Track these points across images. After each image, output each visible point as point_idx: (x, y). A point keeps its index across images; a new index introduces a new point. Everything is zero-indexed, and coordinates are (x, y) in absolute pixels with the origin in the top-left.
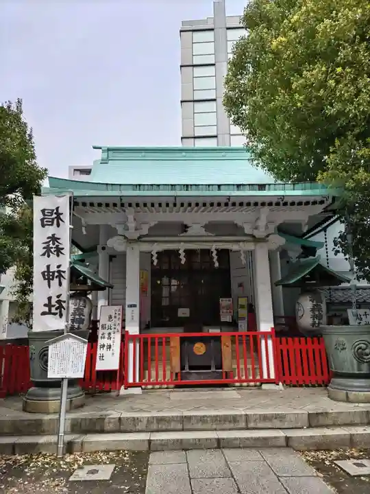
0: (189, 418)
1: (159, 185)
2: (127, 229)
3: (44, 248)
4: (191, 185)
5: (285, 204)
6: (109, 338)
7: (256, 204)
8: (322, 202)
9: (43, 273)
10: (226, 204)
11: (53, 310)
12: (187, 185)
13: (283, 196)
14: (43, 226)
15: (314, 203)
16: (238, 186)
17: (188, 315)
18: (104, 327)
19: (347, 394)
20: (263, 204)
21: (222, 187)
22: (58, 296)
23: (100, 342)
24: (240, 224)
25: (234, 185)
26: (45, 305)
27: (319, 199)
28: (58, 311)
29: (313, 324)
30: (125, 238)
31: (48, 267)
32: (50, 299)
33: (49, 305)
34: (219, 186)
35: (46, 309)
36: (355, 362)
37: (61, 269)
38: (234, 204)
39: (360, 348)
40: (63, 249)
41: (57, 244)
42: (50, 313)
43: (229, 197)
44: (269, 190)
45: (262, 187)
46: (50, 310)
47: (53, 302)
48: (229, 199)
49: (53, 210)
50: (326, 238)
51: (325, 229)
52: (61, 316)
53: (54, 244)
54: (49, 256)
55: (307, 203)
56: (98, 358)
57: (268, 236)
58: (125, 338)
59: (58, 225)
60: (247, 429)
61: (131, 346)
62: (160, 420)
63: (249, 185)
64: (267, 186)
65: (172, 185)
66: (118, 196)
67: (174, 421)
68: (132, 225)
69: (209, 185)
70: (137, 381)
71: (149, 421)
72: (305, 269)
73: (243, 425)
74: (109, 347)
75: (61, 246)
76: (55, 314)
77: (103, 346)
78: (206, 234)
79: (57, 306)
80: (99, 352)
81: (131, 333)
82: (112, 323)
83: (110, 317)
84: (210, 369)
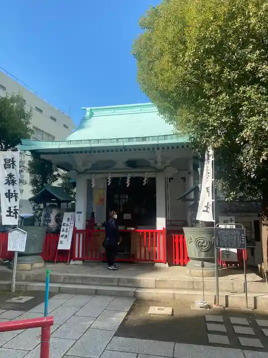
0: (86, 278)
3: (6, 180)
6: (66, 231)
9: (6, 194)
10: (126, 150)
11: (12, 214)
12: (98, 140)
14: (5, 168)
16: (129, 139)
17: (130, 218)
18: (64, 225)
21: (119, 140)
22: (15, 207)
23: (61, 233)
25: (126, 138)
26: (7, 211)
28: (15, 215)
30: (77, 171)
31: (9, 190)
32: (10, 208)
33: (10, 211)
34: (117, 139)
35: (8, 214)
36: (197, 251)
37: (16, 192)
39: (200, 242)
40: (16, 181)
41: (12, 178)
42: (10, 215)
44: (149, 141)
45: (144, 139)
46: (10, 214)
47: (12, 210)
49: (10, 160)
52: (16, 218)
53: (11, 179)
54: (9, 185)
56: (59, 242)
57: (165, 168)
58: (75, 231)
59: (13, 168)
60: (118, 286)
63: (136, 138)
64: (147, 138)
65: (89, 140)
69: (111, 139)
70: (80, 256)
71: (65, 278)
73: (116, 284)
74: (66, 236)
75: (14, 180)
76: (13, 216)
77: (62, 236)
78: (128, 167)
79: (14, 212)
80: (61, 239)
81: (78, 228)
82: (69, 223)
83: (69, 219)
84: (124, 252)
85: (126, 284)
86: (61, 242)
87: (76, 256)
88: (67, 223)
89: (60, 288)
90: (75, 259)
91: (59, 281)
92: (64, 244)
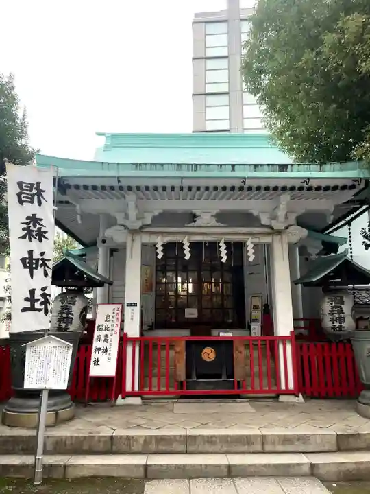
0: (194, 438)
1: (162, 165)
2: (127, 217)
3: (24, 229)
4: (200, 165)
5: (310, 189)
6: (106, 340)
7: (276, 189)
8: (352, 187)
9: (23, 260)
10: (241, 189)
11: (37, 305)
12: (196, 165)
13: (309, 179)
14: (21, 202)
15: (344, 188)
16: (256, 166)
17: (196, 316)
18: (99, 329)
20: (284, 189)
21: (236, 167)
22: (44, 289)
23: (95, 344)
24: (255, 213)
25: (250, 165)
26: (27, 299)
27: (349, 183)
28: (43, 307)
30: (126, 227)
31: (31, 253)
32: (32, 292)
33: (31, 299)
34: (233, 166)
35: (28, 304)
37: (45, 257)
38: (250, 188)
40: (46, 232)
41: (38, 226)
42: (32, 308)
43: (245, 179)
44: (292, 171)
45: (283, 167)
46: (33, 305)
47: (37, 295)
48: (244, 182)
49: (32, 185)
50: (350, 233)
51: (349, 223)
52: (46, 313)
53: (35, 226)
54: (30, 240)
55: (335, 188)
56: (92, 363)
57: (287, 228)
58: (124, 340)
59: (40, 203)
60: (263, 452)
61: (129, 349)
62: (160, 439)
63: (268, 165)
64: (289, 167)
65: (178, 165)
66: (115, 177)
67: (176, 441)
68: (133, 213)
69: (221, 165)
70: (136, 389)
72: (329, 267)
73: (259, 448)
74: (106, 350)
75: (43, 229)
76: (39, 310)
77: (98, 350)
78: (217, 224)
79: (42, 300)
80: (94, 356)
81: (130, 335)
82: (109, 324)
83: (108, 317)
84: (221, 378)
85: (280, 448)
86: (97, 362)
87: (128, 388)
88: (105, 324)
89: (146, 467)
90: (126, 395)
91: (135, 448)
92: (103, 366)
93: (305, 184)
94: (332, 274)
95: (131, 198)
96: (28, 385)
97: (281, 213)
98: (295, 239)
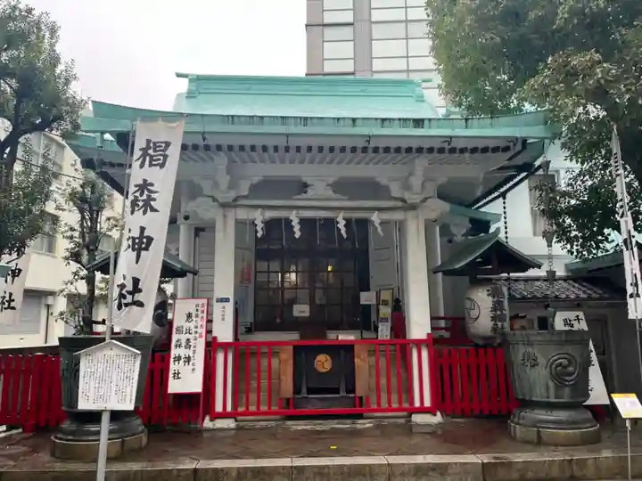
0: (302, 470)
1: (262, 118)
2: (216, 185)
4: (312, 118)
5: (453, 150)
6: (188, 346)
7: (409, 150)
8: (507, 149)
10: (365, 150)
12: (306, 118)
13: (451, 137)
15: (496, 150)
16: (383, 120)
17: (307, 314)
18: (179, 330)
19: (539, 432)
20: (420, 150)
21: (358, 122)
23: (174, 352)
24: (384, 181)
25: (376, 119)
27: (502, 144)
29: (495, 329)
30: (215, 200)
34: (354, 120)
36: (551, 384)
38: (376, 150)
39: (560, 364)
43: (369, 138)
44: (430, 127)
45: (418, 123)
48: (369, 141)
50: (505, 208)
51: (503, 195)
55: (485, 150)
56: (171, 375)
57: (426, 199)
58: (212, 346)
61: (220, 357)
62: (258, 472)
63: (400, 119)
64: (426, 122)
65: (282, 118)
66: (199, 132)
67: (279, 473)
68: (224, 180)
69: (338, 119)
70: (229, 409)
74: (188, 360)
77: (178, 359)
78: (334, 196)
80: (173, 367)
81: (221, 340)
82: (192, 325)
83: (189, 316)
84: (338, 393)
86: (177, 375)
87: (219, 408)
88: (187, 325)
90: (215, 416)
92: (186, 379)
93: (446, 145)
94: (479, 260)
95: (221, 161)
96: (83, 405)
97: (416, 182)
98: (433, 216)
